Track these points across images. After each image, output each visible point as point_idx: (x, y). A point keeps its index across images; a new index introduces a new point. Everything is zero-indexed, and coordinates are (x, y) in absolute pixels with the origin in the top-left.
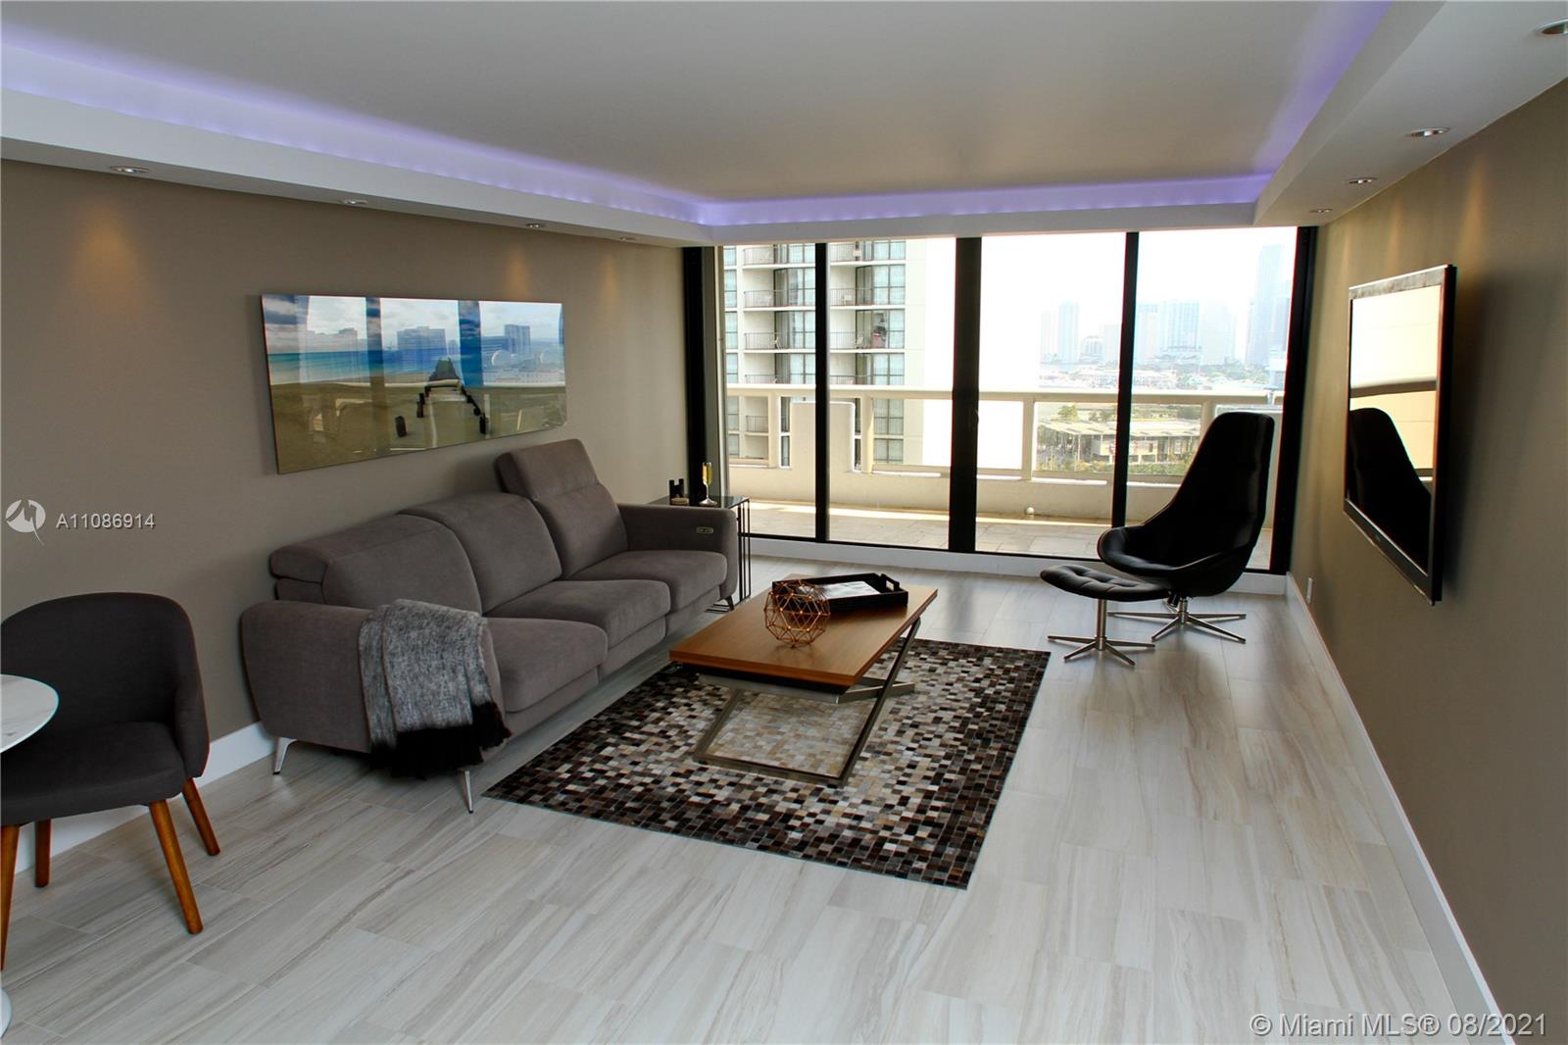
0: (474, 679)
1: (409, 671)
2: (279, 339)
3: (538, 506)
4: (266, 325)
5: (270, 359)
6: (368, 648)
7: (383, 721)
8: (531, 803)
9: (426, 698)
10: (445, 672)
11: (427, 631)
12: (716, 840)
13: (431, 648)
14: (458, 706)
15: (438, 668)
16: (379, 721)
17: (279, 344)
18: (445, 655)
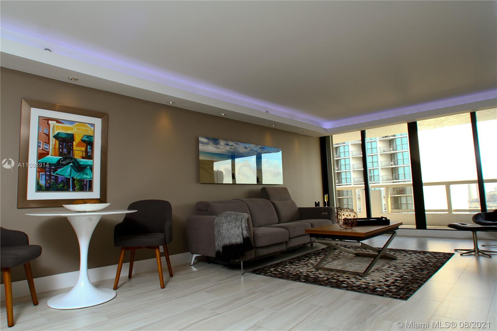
0: (244, 230)
1: (227, 228)
2: (203, 148)
3: (272, 202)
4: (200, 144)
5: (200, 153)
6: (217, 223)
7: (219, 244)
8: (261, 274)
9: (231, 236)
10: (236, 228)
11: (232, 217)
12: (317, 284)
13: (233, 221)
14: (239, 238)
15: (234, 227)
16: (218, 244)
17: (202, 149)
18: (237, 223)
